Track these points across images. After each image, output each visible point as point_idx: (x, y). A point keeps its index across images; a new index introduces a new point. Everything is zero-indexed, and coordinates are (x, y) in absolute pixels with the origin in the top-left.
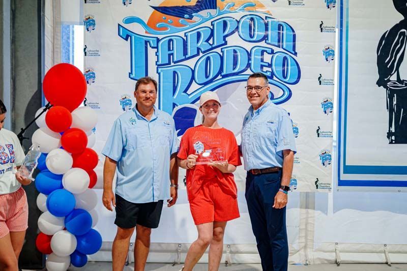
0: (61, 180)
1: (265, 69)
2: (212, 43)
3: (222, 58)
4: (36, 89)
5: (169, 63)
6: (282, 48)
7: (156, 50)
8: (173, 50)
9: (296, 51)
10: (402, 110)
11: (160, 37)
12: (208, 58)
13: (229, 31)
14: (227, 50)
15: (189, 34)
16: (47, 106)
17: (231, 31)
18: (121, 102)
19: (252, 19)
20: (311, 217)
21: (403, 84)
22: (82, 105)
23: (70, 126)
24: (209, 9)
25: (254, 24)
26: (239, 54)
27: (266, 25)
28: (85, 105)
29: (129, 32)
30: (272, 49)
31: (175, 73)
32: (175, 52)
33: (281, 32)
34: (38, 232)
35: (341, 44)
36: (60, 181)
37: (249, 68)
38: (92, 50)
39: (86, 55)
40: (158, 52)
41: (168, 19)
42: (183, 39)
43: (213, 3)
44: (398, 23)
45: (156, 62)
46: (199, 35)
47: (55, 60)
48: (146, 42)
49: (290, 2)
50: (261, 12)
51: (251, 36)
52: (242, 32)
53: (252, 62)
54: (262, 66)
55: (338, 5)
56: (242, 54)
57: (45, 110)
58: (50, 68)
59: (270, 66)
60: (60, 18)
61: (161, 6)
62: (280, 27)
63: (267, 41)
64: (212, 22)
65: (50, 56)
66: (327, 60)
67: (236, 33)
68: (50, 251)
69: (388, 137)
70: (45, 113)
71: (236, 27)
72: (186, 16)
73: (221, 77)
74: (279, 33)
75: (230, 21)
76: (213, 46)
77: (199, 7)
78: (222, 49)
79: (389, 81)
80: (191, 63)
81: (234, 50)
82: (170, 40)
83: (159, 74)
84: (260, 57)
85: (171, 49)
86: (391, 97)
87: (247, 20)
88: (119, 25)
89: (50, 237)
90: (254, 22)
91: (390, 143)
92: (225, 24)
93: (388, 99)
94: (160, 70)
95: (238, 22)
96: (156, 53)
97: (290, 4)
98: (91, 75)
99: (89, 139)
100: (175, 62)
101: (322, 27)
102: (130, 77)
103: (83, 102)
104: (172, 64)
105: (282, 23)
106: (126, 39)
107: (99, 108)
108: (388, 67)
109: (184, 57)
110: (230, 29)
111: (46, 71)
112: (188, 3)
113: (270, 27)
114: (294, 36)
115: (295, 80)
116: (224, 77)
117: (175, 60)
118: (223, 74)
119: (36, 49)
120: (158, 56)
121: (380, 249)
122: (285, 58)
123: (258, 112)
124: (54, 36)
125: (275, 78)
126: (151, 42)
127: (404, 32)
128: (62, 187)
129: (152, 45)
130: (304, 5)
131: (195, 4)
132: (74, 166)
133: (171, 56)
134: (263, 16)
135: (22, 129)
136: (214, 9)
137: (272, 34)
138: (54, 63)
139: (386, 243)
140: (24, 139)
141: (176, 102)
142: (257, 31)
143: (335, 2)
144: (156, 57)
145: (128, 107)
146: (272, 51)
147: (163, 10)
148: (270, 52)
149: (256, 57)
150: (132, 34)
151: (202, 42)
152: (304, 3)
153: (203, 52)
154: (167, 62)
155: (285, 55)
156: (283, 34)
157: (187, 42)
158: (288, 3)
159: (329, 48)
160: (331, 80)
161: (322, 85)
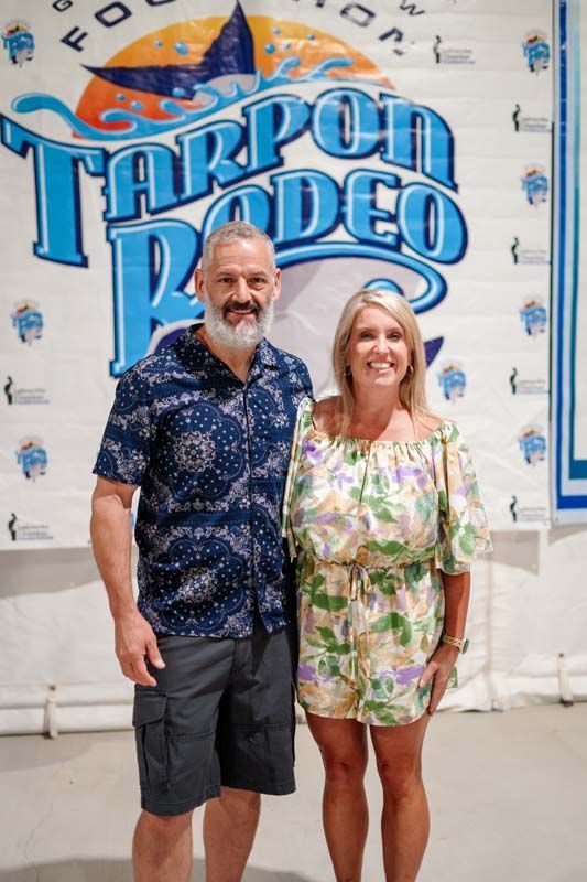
1: (381, 227)
2: (243, 163)
3: (272, 201)
5: (138, 215)
6: (423, 172)
7: (101, 181)
8: (146, 179)
9: (456, 180)
11: (111, 146)
12: (236, 202)
13: (288, 132)
14: (285, 182)
15: (187, 138)
17: (294, 130)
18: (15, 319)
19: (346, 100)
20: (500, 594)
24: (234, 73)
25: (351, 112)
26: (315, 189)
27: (382, 114)
29: (27, 134)
30: (396, 176)
31: (153, 240)
32: (152, 185)
33: (419, 131)
37: (341, 225)
40: (106, 185)
41: (130, 101)
42: (173, 153)
43: (246, 58)
45: (105, 213)
46: (211, 140)
48: (75, 162)
49: (438, 56)
50: (364, 82)
51: (344, 145)
52: (322, 133)
53: (349, 209)
54: (373, 220)
55: (554, 63)
56: (323, 189)
59: (393, 218)
61: (111, 66)
62: (415, 119)
63: (385, 157)
64: (244, 109)
66: (531, 203)
67: (307, 136)
71: (305, 121)
72: (178, 91)
74: (413, 136)
75: (289, 104)
76: (250, 169)
77: (210, 68)
78: (272, 177)
80: (193, 214)
81: (303, 179)
82: (138, 155)
84: (367, 197)
85: (142, 177)
87: (331, 103)
88: (2, 117)
90: (350, 107)
92: (278, 112)
94: (114, 233)
95: (311, 108)
96: (103, 189)
97: (438, 61)
100: (153, 213)
101: (518, 119)
102: (35, 253)
104: (146, 217)
105: (420, 110)
106: (23, 153)
109: (175, 199)
110: (289, 124)
112: (181, 57)
113: (390, 119)
114: (451, 141)
115: (454, 254)
116: (279, 248)
117: (153, 205)
118: (277, 239)
120: (107, 196)
122: (430, 199)
125: (405, 249)
126: (89, 160)
129: (92, 168)
130: (472, 62)
131: (199, 59)
134: (374, 92)
136: (247, 73)
137: (396, 136)
141: (157, 317)
142: (361, 131)
143: (548, 56)
144: (104, 199)
145: (33, 331)
146: (398, 180)
147: (118, 75)
148: (393, 183)
149: (360, 196)
150: (38, 140)
151: (221, 159)
152: (472, 58)
153: (224, 186)
154: (131, 211)
155: (430, 191)
156: (422, 136)
157: (181, 159)
158: (434, 59)
159: (535, 171)
160: (541, 251)
161: (519, 265)
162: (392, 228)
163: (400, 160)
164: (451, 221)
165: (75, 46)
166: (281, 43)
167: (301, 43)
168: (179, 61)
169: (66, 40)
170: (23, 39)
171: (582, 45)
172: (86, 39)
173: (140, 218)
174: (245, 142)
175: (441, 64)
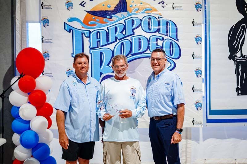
2: (124, 34)
3: (131, 43)
4: (10, 65)
5: (98, 47)
6: (169, 36)
7: (89, 39)
8: (100, 38)
9: (178, 38)
10: (245, 74)
11: (91, 30)
12: (122, 43)
13: (135, 26)
14: (134, 38)
15: (110, 28)
16: (21, 75)
17: (137, 26)
18: (67, 72)
19: (150, 18)
20: (189, 143)
21: (244, 58)
22: (41, 75)
23: (34, 88)
24: (122, 12)
25: (151, 21)
26: (142, 40)
27: (159, 22)
28: (43, 75)
29: (71, 27)
30: (163, 37)
31: (101, 53)
32: (101, 40)
33: (168, 26)
34: (13, 159)
35: (206, 33)
36: (28, 125)
37: (149, 49)
38: (47, 39)
39: (43, 42)
40: (90, 40)
41: (96, 19)
42: (106, 31)
43: (125, 8)
44: (240, 20)
45: (89, 46)
46: (116, 28)
47: (22, 45)
48: (82, 34)
49: (173, 8)
50: (155, 14)
51: (150, 29)
52: (144, 27)
53: (150, 45)
54: (157, 48)
55: (203, 9)
56: (144, 40)
57: (19, 78)
58: (19, 52)
59: (162, 48)
60: (25, 19)
61: (91, 11)
62: (167, 23)
63: (160, 32)
64: (124, 21)
65: (19, 43)
66: (197, 44)
67: (140, 27)
69: (237, 91)
71: (140, 24)
72: (108, 17)
73: (131, 55)
74: (167, 27)
75: (136, 19)
76: (126, 35)
77: (116, 11)
78: (131, 37)
79: (236, 56)
80: (111, 46)
81: (139, 38)
82: (98, 32)
83: (91, 54)
84: (155, 42)
85: (99, 38)
86: (237, 66)
87: (146, 19)
88: (65, 23)
89: (22, 162)
90: (151, 20)
91: (238, 95)
92: (133, 22)
93: (236, 67)
94: (91, 51)
95: (141, 20)
96: (89, 40)
97: (173, 9)
98: (47, 55)
99: (48, 96)
101: (194, 23)
102: (72, 56)
103: (42, 73)
104: (100, 47)
105: (169, 21)
106: (70, 32)
107: (52, 76)
108: (235, 47)
109: (107, 43)
110: (136, 24)
111: (17, 53)
112: (109, 8)
113: (161, 23)
114: (177, 29)
115: (178, 56)
117: (101, 45)
118: (132, 53)
121: (232, 162)
122: (171, 43)
123: (158, 76)
124: (21, 31)
126: (86, 33)
127: (244, 26)
128: (29, 129)
129: (86, 36)
131: (113, 9)
132: (37, 115)
134: (157, 17)
135: (3, 91)
136: (125, 12)
137: (162, 27)
138: (21, 48)
139: (236, 158)
140: (5, 98)
142: (153, 26)
143: (201, 7)
144: (89, 43)
146: (163, 38)
147: (93, 13)
148: (162, 39)
149: (153, 42)
150: (73, 28)
151: (118, 33)
152: (182, 8)
153: (119, 40)
154: (96, 46)
155: (171, 41)
156: (169, 27)
157: (108, 33)
158: (172, 8)
159: (198, 36)
160: (200, 56)
161: (194, 59)
163: (164, 33)
164: (177, 48)
165: (83, 6)
166: (134, 5)
167: (139, 4)
169: (81, 4)
170: (70, 4)
171: (210, 5)
172: (85, 4)
173: (98, 48)
174: (125, 28)
175: (174, 10)
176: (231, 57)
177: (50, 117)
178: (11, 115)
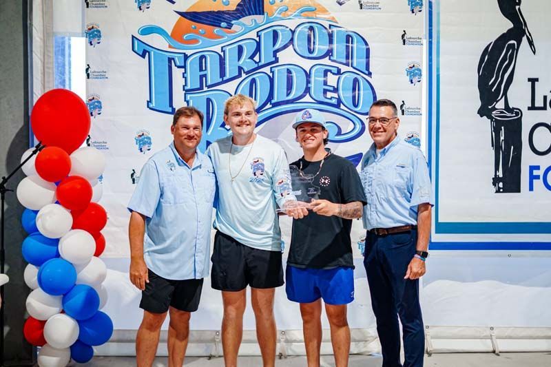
0: (57, 245)
1: (329, 95)
2: (258, 61)
3: (272, 80)
4: (21, 124)
5: (201, 88)
6: (352, 66)
7: (183, 70)
8: (206, 70)
9: (370, 71)
11: (188, 52)
12: (253, 81)
13: (280, 44)
14: (278, 70)
15: (228, 48)
16: (37, 147)
17: (284, 44)
18: (137, 140)
19: (311, 29)
21: (512, 113)
22: (84, 144)
23: (68, 173)
24: (253, 14)
25: (314, 35)
26: (294, 74)
27: (331, 36)
28: (89, 145)
30: (338, 68)
31: (209, 100)
32: (209, 73)
33: (350, 45)
34: (26, 317)
35: (430, 60)
37: (308, 94)
38: (96, 70)
39: (88, 77)
40: (185, 73)
41: (199, 29)
42: (220, 55)
43: (259, 7)
44: (505, 32)
45: (184, 86)
46: (240, 49)
47: (46, 83)
48: (170, 60)
49: (361, 5)
50: (323, 19)
51: (311, 51)
52: (298, 45)
53: (312, 85)
54: (325, 91)
55: (425, 8)
56: (298, 75)
57: (34, 153)
58: (39, 96)
59: (336, 90)
60: (52, 28)
61: (189, 11)
62: (348, 38)
63: (332, 58)
64: (258, 32)
65: (40, 79)
66: (412, 83)
67: (291, 47)
68: (43, 342)
69: (494, 184)
70: (35, 157)
71: (290, 39)
72: (223, 24)
73: (271, 106)
74: (347, 47)
75: (282, 30)
76: (260, 64)
77: (241, 12)
78: (271, 68)
79: (494, 109)
80: (230, 87)
81: (288, 69)
82: (203, 57)
84: (322, 79)
85: (204, 69)
86: (496, 130)
87: (304, 29)
88: (133, 37)
89: (43, 323)
90: (314, 32)
91: (496, 192)
92: (275, 35)
93: (493, 133)
94: (188, 97)
95: (293, 32)
96: (183, 74)
97: (361, 8)
98: (96, 104)
99: (94, 189)
100: (209, 87)
101: (405, 38)
102: (148, 107)
103: (86, 141)
104: (205, 89)
105: (351, 33)
106: (143, 56)
107: (107, 148)
108: (493, 90)
109: (221, 80)
110: (282, 41)
111: (35, 100)
112: (226, 7)
113: (335, 38)
114: (368, 50)
116: (275, 105)
117: (209, 83)
118: (273, 101)
119: (22, 69)
120: (186, 78)
121: (485, 334)
122: (356, 81)
124: (44, 53)
125: (342, 107)
126: (176, 59)
128: (58, 255)
129: (178, 64)
130: (380, 9)
131: (235, 9)
132: (73, 227)
133: (204, 79)
134: (326, 24)
135: (4, 178)
136: (260, 14)
137: (338, 47)
138: (44, 88)
139: (492, 326)
140: (7, 192)
141: (209, 140)
142: (319, 45)
143: (422, 5)
144: (184, 79)
145: (146, 147)
146: (339, 70)
147: (193, 16)
148: (336, 72)
149: (317, 78)
150: (151, 49)
151: (245, 59)
152: (379, 7)
153: (247, 73)
154: (198, 86)
155: (356, 76)
156: (352, 47)
157: (224, 59)
158: (359, 7)
159: (414, 66)
160: (417, 109)
161: (405, 116)
162: (335, 95)
163: (340, 60)
164: (367, 92)
165: (172, 1)
168: (225, 9)
173: (203, 89)
174: (258, 49)
175: (363, 10)
176: (483, 111)
177: (102, 232)
178: (22, 227)
